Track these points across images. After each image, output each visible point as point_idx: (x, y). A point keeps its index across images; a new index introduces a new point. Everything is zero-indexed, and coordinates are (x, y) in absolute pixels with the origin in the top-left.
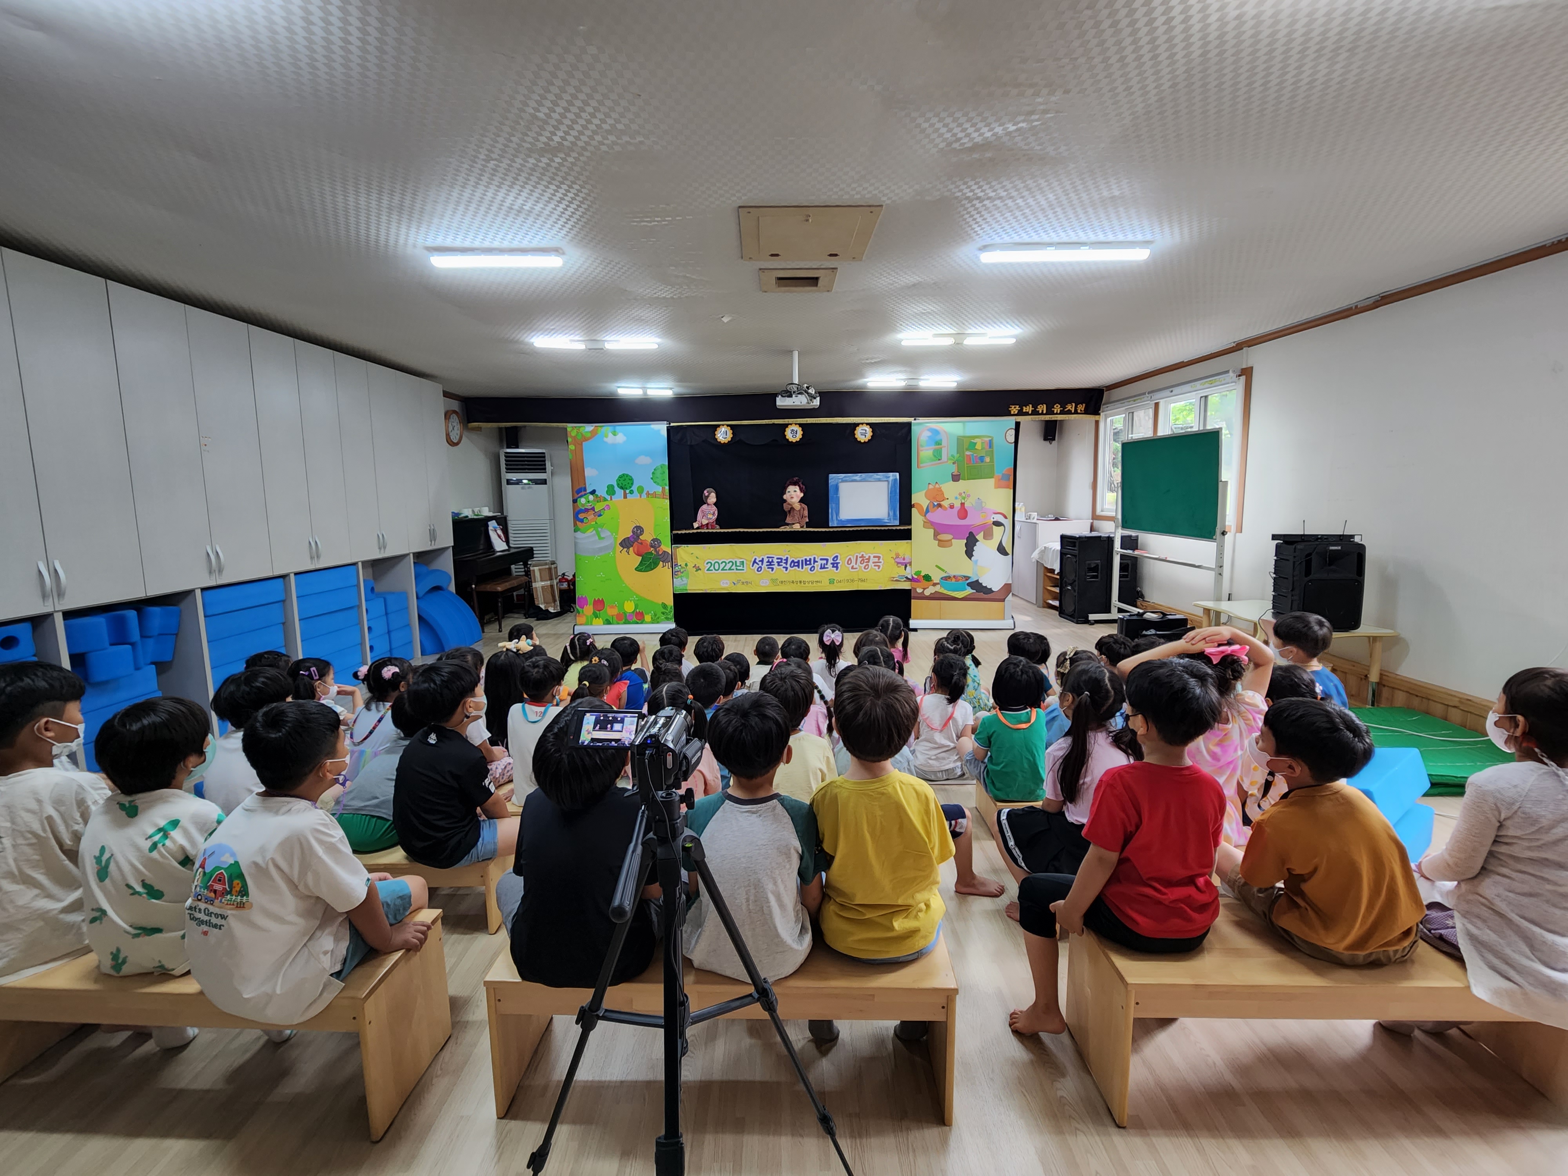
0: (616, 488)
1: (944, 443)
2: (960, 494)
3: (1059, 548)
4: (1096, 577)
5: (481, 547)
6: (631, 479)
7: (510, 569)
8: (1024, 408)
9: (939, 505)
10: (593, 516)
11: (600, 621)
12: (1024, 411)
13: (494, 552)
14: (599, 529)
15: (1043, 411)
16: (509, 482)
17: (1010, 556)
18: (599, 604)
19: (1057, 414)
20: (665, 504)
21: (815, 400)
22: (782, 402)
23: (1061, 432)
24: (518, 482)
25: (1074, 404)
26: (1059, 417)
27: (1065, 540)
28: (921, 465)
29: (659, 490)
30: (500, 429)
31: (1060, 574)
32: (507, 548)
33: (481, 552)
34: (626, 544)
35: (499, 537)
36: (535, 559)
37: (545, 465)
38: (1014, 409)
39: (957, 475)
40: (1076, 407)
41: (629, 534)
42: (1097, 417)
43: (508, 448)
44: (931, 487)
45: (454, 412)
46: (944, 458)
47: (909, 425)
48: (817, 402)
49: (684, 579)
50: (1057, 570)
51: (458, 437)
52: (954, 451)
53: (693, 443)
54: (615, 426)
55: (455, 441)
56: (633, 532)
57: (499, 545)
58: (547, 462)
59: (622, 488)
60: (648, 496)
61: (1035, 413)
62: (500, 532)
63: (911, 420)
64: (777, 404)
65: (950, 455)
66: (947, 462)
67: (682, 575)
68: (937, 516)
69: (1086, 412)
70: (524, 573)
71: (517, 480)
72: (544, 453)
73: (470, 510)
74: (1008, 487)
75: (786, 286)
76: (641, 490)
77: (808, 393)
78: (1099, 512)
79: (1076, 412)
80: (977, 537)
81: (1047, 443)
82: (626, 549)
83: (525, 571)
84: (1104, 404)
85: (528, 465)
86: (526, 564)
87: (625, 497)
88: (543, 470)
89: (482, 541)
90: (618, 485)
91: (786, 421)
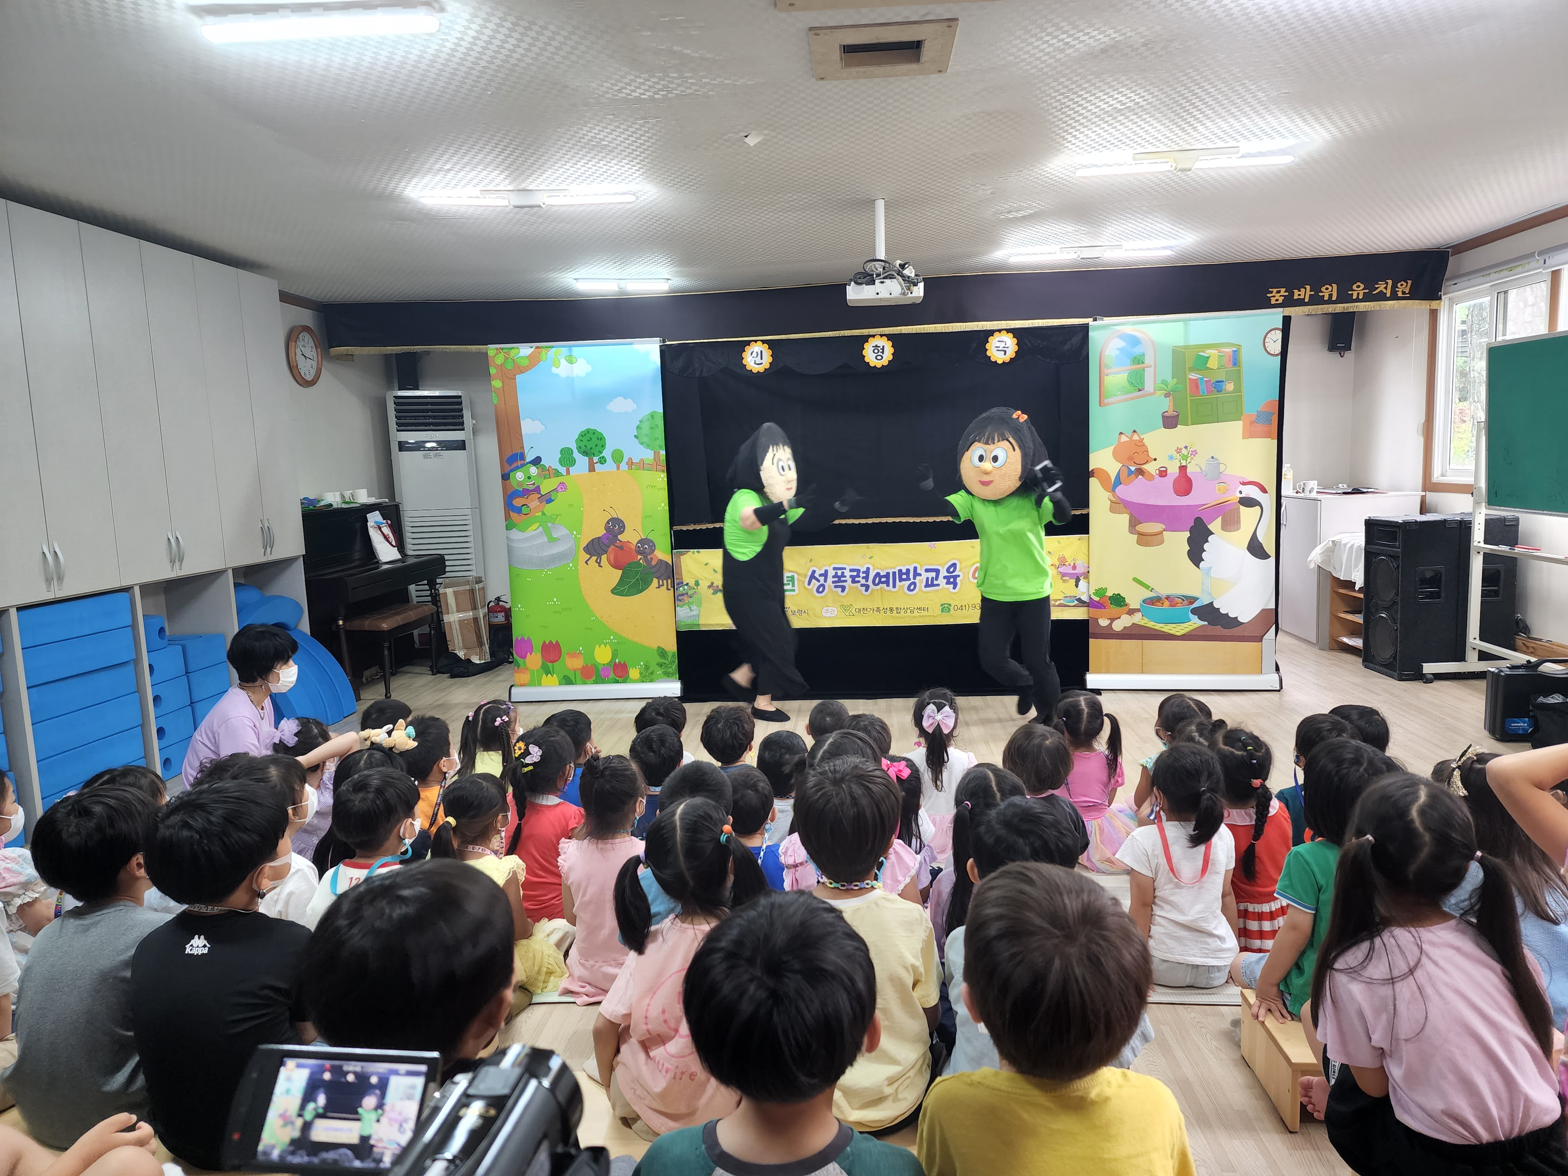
0: (577, 455)
1: (1149, 360)
2: (1179, 451)
3: (1362, 542)
4: (1438, 595)
5: (357, 556)
6: (601, 438)
7: (406, 592)
8: (1296, 292)
9: (1140, 472)
10: (537, 503)
11: (555, 679)
12: (1296, 297)
13: (378, 563)
14: (550, 525)
15: (1331, 296)
16: (402, 447)
17: (1272, 560)
18: (552, 652)
19: (1358, 300)
20: (661, 479)
21: (915, 289)
22: (856, 294)
23: (1362, 336)
24: (419, 446)
25: (1390, 282)
26: (1362, 306)
27: (1373, 528)
28: (1106, 401)
29: (648, 455)
30: (387, 357)
31: (1366, 589)
32: (399, 556)
33: (357, 563)
34: (595, 548)
35: (386, 538)
36: (447, 575)
37: (462, 416)
38: (1277, 295)
39: (1172, 417)
40: (1394, 286)
41: (601, 532)
42: (1434, 304)
43: (401, 388)
44: (1124, 439)
45: (306, 329)
46: (1149, 386)
47: (1086, 327)
48: (919, 291)
49: (694, 607)
50: (1360, 582)
51: (313, 372)
52: (1166, 373)
53: (705, 374)
54: (570, 347)
55: (309, 378)
56: (607, 528)
57: (386, 552)
58: (464, 412)
59: (585, 453)
60: (630, 468)
61: (1316, 300)
62: (387, 530)
63: (1089, 321)
64: (849, 297)
65: (1159, 381)
66: (1154, 393)
67: (691, 600)
68: (1135, 491)
69: (1414, 295)
70: (429, 599)
71: (417, 443)
72: (460, 397)
73: (338, 494)
74: (1268, 435)
75: (860, 64)
76: (618, 456)
77: (902, 276)
78: (1437, 476)
79: (1394, 297)
80: (1210, 527)
81: (1335, 355)
82: (594, 558)
83: (431, 595)
84: (1448, 280)
85: (434, 417)
86: (432, 584)
87: (592, 469)
88: (459, 425)
89: (358, 546)
90: (579, 448)
91: (865, 332)
